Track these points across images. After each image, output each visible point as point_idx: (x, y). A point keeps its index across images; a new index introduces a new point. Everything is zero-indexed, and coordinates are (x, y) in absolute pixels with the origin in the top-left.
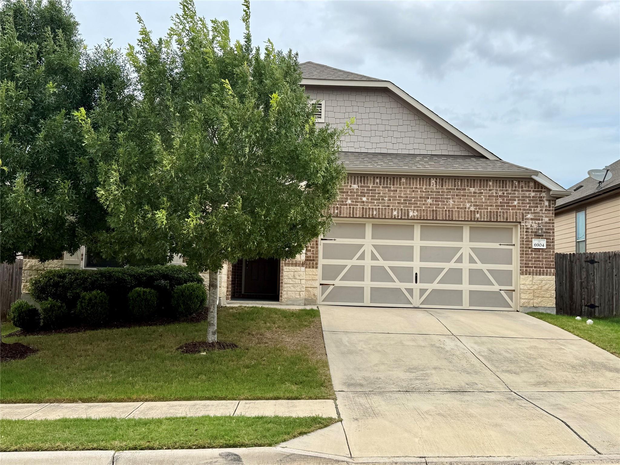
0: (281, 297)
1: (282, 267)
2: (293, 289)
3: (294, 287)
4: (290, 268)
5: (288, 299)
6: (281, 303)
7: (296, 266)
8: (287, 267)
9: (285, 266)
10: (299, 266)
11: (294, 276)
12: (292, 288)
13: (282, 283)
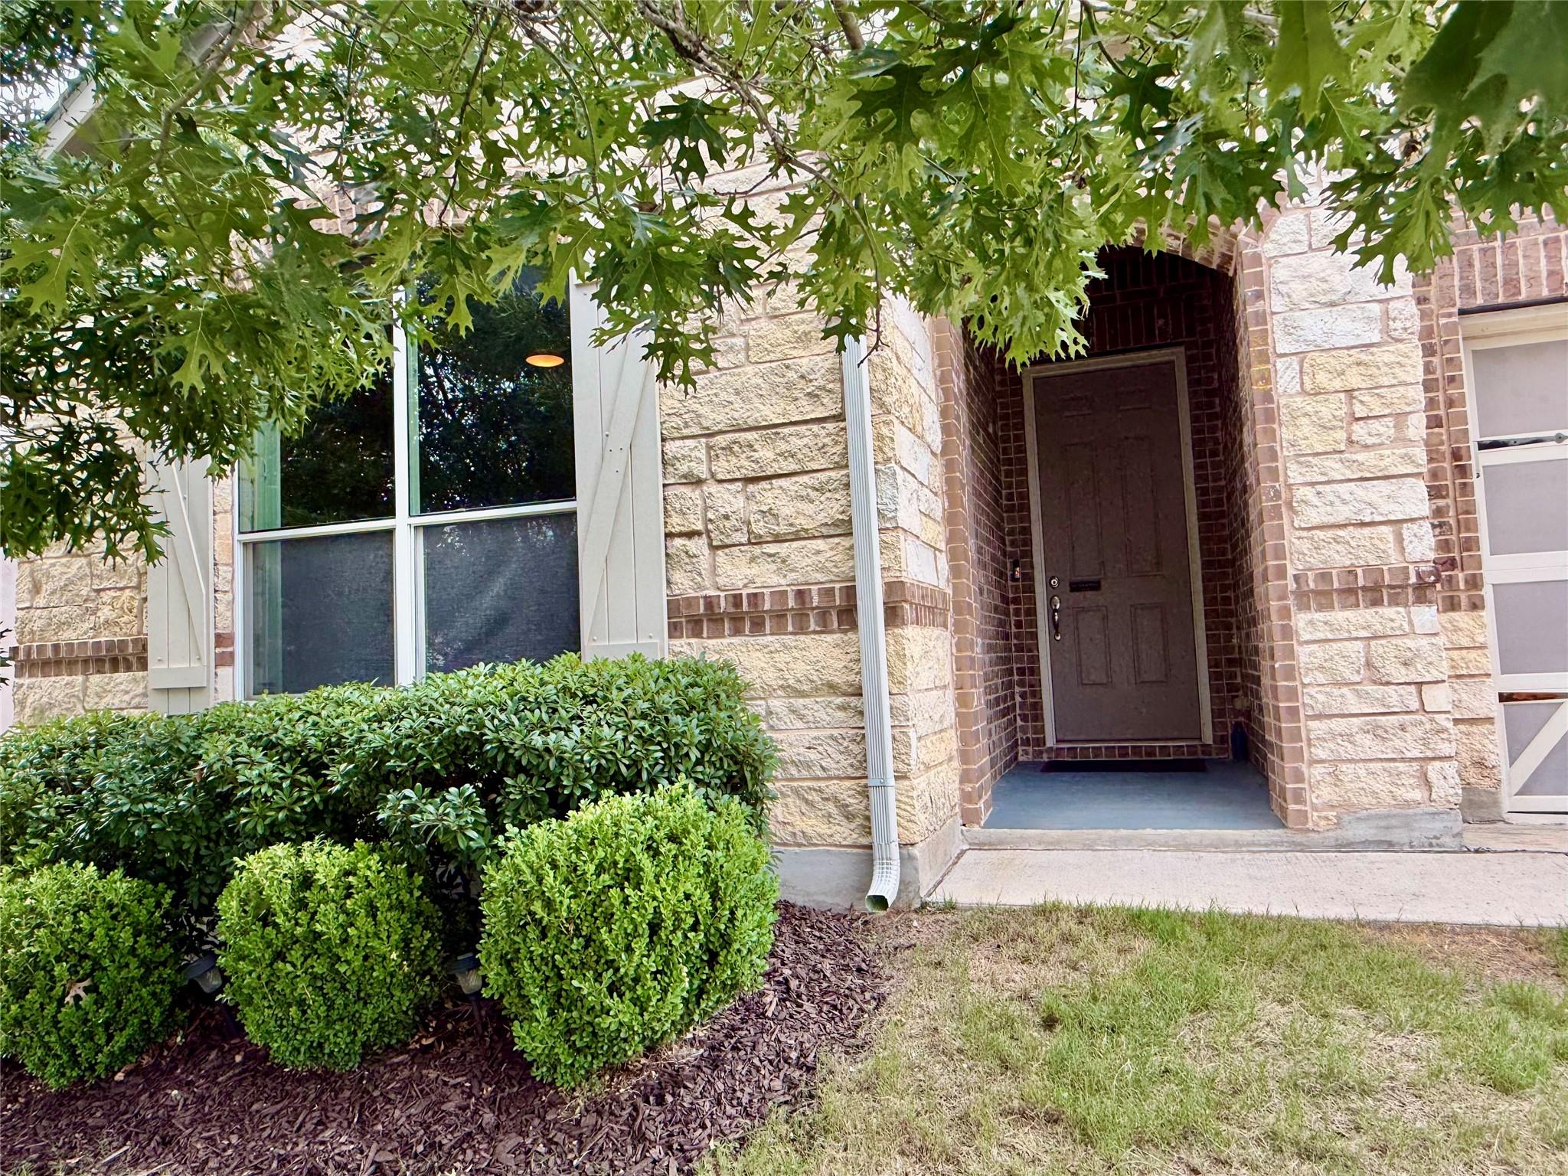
0: (1299, 798)
1: (1285, 613)
2: (1368, 745)
3: (1377, 733)
4: (1340, 616)
5: (1346, 809)
6: (1299, 838)
7: (1376, 602)
8: (1319, 616)
9: (1304, 607)
10: (1394, 602)
11: (1369, 664)
12: (1366, 740)
13: (1294, 712)
